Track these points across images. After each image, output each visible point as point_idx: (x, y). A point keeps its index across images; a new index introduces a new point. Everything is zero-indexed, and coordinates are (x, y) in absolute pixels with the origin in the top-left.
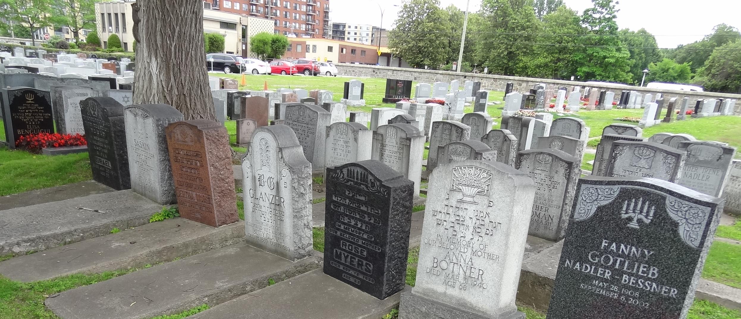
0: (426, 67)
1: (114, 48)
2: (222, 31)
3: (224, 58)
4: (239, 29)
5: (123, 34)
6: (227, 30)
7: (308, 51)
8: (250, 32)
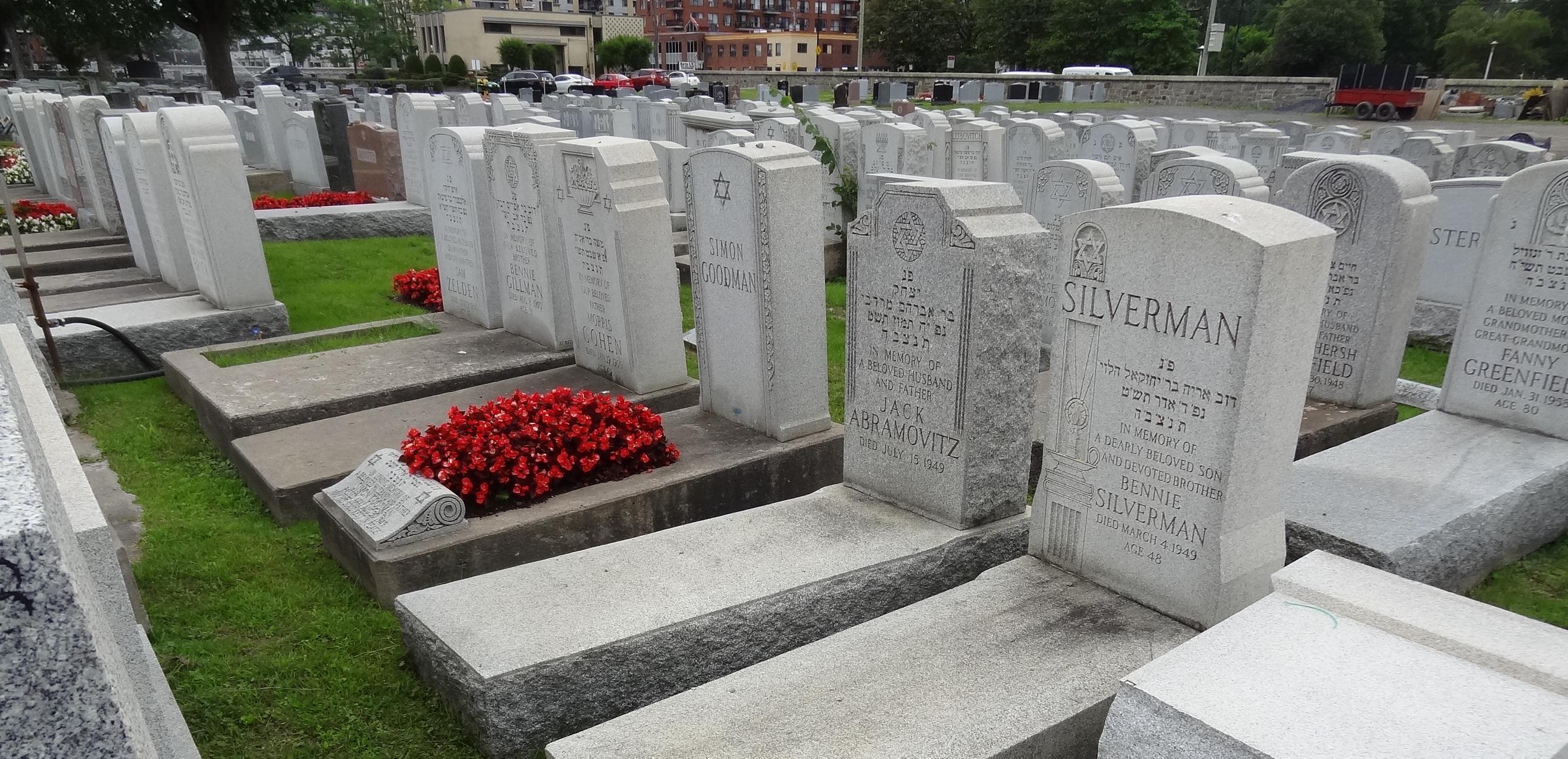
0: (911, 68)
1: (430, 74)
2: (563, 40)
3: (526, 76)
4: (590, 36)
5: (444, 53)
6: (571, 38)
7: (770, 55)
8: (605, 37)
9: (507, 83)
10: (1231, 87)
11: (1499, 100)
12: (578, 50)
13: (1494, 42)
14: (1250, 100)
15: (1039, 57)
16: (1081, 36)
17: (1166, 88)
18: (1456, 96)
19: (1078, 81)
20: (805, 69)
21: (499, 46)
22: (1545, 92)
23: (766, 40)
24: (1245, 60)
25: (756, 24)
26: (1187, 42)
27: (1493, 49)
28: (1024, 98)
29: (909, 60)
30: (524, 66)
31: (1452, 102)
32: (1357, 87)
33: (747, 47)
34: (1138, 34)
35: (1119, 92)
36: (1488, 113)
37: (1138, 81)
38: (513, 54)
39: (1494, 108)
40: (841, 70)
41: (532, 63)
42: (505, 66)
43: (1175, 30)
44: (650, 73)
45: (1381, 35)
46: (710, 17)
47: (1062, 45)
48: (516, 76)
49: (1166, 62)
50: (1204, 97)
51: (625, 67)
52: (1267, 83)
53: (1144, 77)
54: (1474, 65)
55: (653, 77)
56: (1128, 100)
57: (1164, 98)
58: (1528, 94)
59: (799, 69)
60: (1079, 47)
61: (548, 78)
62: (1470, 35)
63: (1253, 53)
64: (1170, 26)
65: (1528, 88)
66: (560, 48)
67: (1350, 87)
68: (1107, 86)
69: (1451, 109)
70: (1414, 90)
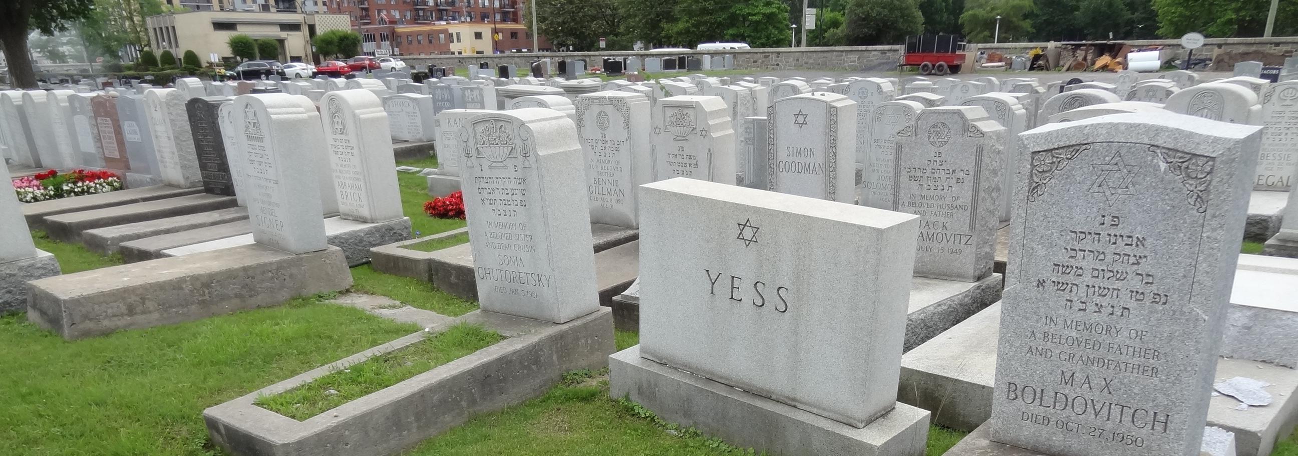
0: (571, 48)
1: (167, 66)
2: (283, 35)
3: (259, 65)
4: (306, 31)
5: (177, 49)
6: (289, 33)
7: (452, 42)
8: (319, 31)
9: (243, 72)
10: (825, 55)
11: (1014, 57)
12: (296, 42)
13: (999, 17)
14: (840, 64)
15: (671, 37)
16: (703, 20)
17: (778, 57)
18: (985, 56)
19: (713, 54)
20: (482, 52)
21: (228, 40)
22: (1043, 51)
23: (448, 29)
24: (827, 35)
25: (432, 18)
26: (782, 23)
27: (998, 22)
28: (675, 68)
29: (569, 42)
30: (251, 57)
31: (983, 61)
32: (919, 51)
33: (431, 37)
34: (745, 18)
35: (743, 61)
36: (1008, 67)
37: (756, 53)
38: (242, 48)
39: (1011, 63)
40: (512, 52)
41: (258, 55)
42: (235, 58)
43: (772, 14)
44: (363, 60)
45: (920, 13)
46: (393, 12)
47: (689, 27)
48: (249, 66)
49: (768, 38)
50: (806, 63)
51: (338, 55)
52: (851, 51)
53: (761, 50)
54: (987, 33)
55: (367, 62)
56: (751, 67)
57: (778, 65)
58: (1031, 54)
59: (478, 53)
60: (702, 28)
61: (278, 67)
62: (981, 13)
63: (832, 29)
64: (768, 10)
65: (1031, 48)
66: (281, 42)
67: (914, 52)
68: (735, 57)
69: (983, 65)
70: (958, 52)
